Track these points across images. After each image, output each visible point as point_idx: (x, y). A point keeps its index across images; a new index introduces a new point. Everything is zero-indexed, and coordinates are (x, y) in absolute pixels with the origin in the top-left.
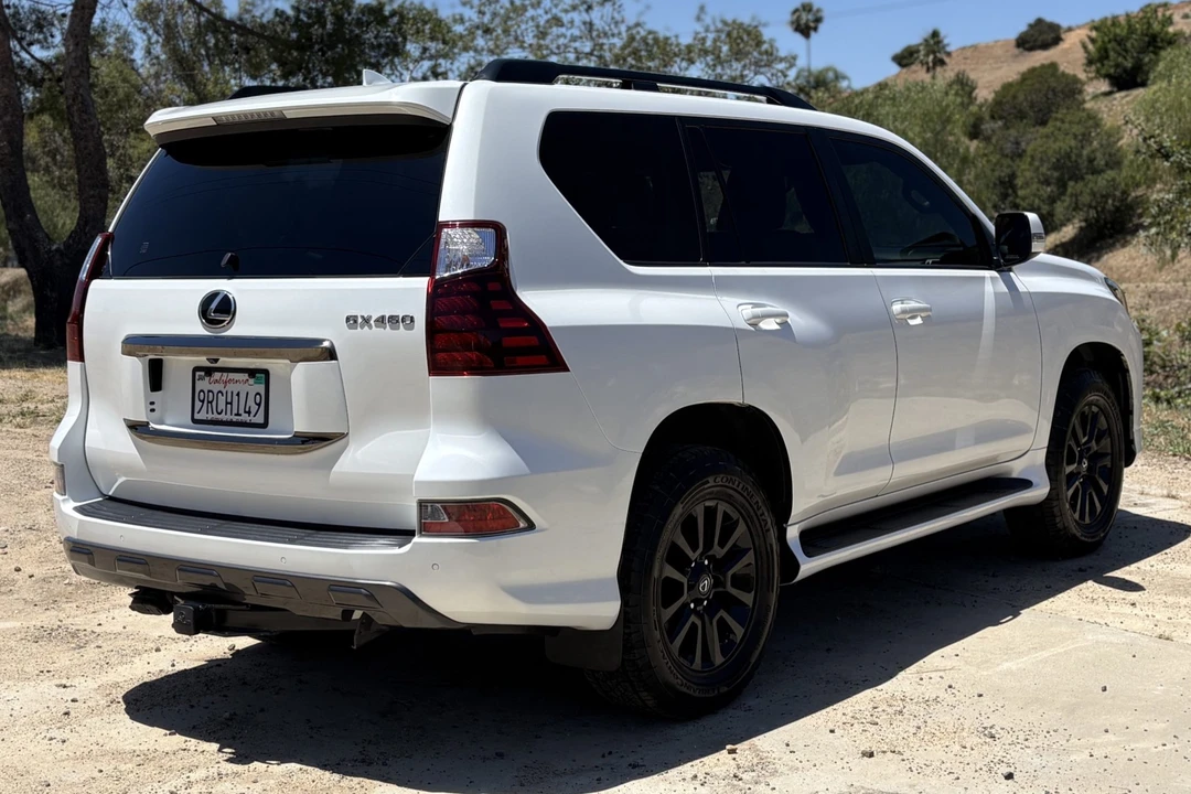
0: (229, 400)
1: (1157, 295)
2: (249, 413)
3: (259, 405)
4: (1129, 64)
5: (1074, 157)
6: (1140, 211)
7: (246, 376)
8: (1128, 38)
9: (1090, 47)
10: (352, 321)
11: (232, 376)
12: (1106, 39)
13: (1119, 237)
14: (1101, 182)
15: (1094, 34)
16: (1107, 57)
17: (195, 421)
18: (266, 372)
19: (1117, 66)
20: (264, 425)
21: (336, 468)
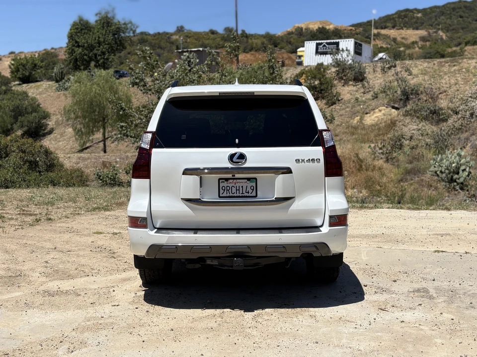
0: (238, 189)
1: (82, 159)
2: (248, 193)
3: (253, 190)
4: (27, 74)
5: (20, 108)
6: (43, 128)
7: (246, 180)
8: (27, 65)
9: (12, 67)
10: (298, 161)
11: (238, 181)
12: (18, 64)
13: (38, 138)
14: (31, 117)
15: (13, 62)
16: (19, 71)
17: (219, 197)
18: (256, 179)
19: (23, 74)
20: (256, 196)
21: (291, 208)
